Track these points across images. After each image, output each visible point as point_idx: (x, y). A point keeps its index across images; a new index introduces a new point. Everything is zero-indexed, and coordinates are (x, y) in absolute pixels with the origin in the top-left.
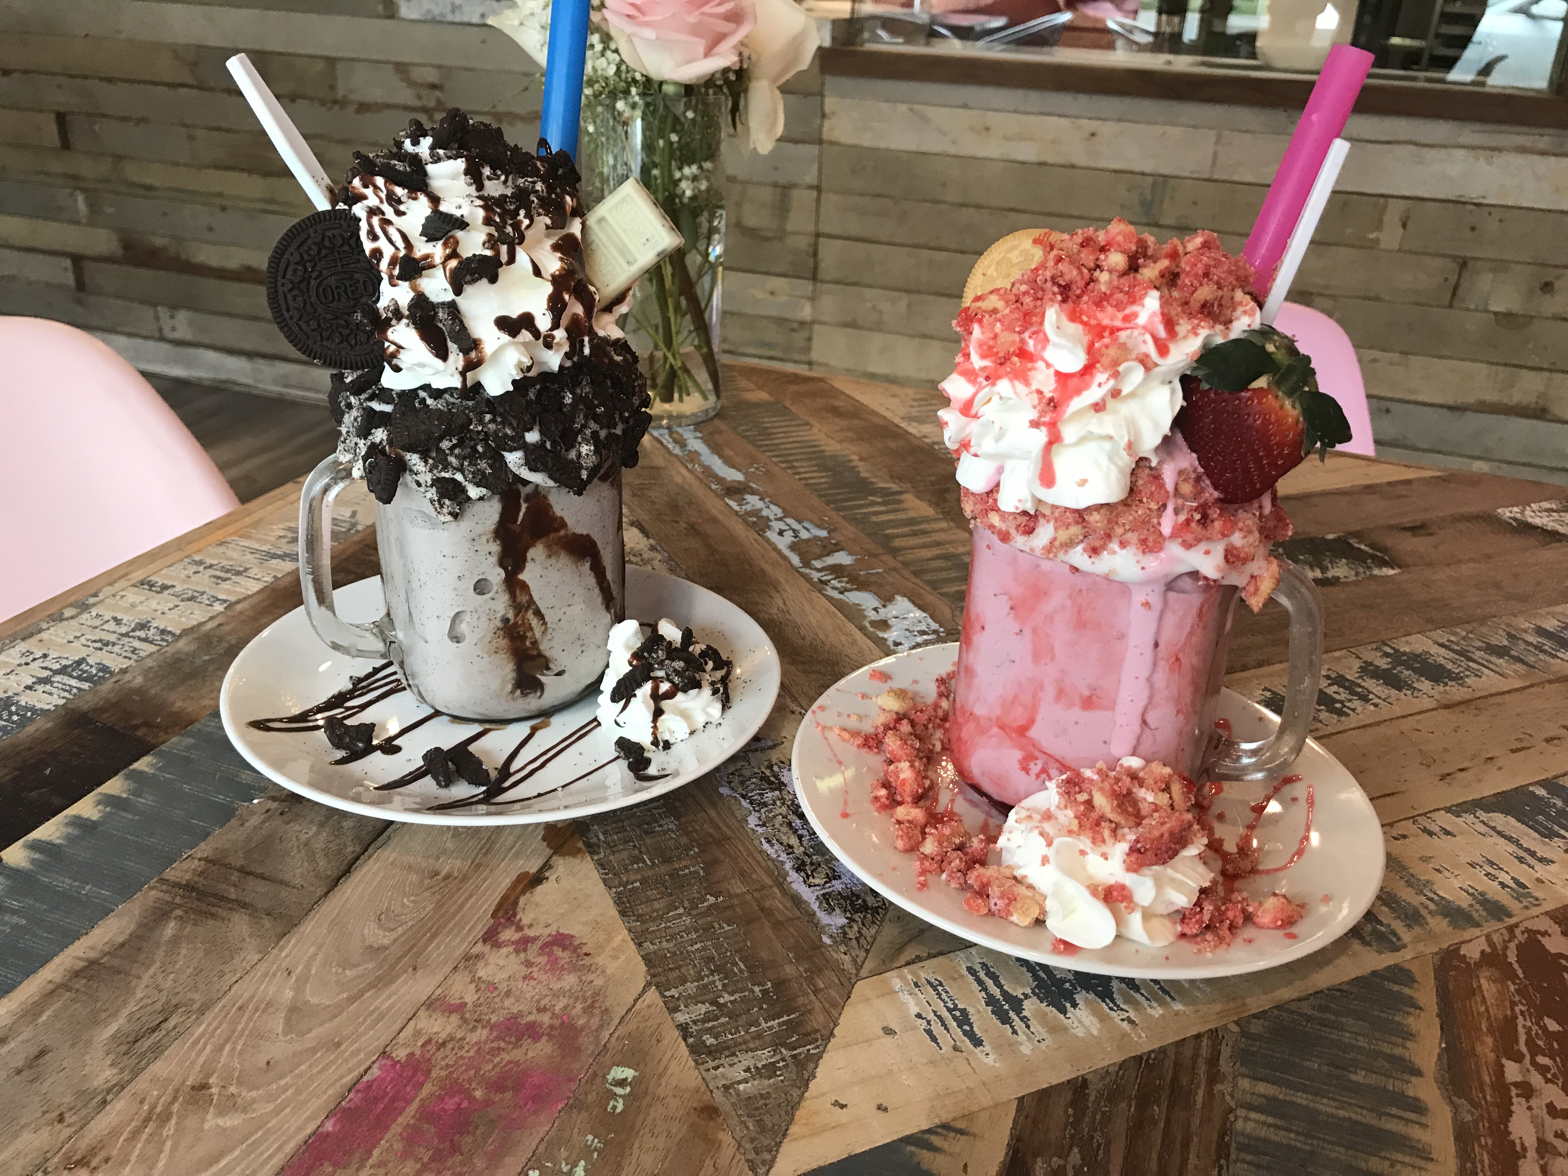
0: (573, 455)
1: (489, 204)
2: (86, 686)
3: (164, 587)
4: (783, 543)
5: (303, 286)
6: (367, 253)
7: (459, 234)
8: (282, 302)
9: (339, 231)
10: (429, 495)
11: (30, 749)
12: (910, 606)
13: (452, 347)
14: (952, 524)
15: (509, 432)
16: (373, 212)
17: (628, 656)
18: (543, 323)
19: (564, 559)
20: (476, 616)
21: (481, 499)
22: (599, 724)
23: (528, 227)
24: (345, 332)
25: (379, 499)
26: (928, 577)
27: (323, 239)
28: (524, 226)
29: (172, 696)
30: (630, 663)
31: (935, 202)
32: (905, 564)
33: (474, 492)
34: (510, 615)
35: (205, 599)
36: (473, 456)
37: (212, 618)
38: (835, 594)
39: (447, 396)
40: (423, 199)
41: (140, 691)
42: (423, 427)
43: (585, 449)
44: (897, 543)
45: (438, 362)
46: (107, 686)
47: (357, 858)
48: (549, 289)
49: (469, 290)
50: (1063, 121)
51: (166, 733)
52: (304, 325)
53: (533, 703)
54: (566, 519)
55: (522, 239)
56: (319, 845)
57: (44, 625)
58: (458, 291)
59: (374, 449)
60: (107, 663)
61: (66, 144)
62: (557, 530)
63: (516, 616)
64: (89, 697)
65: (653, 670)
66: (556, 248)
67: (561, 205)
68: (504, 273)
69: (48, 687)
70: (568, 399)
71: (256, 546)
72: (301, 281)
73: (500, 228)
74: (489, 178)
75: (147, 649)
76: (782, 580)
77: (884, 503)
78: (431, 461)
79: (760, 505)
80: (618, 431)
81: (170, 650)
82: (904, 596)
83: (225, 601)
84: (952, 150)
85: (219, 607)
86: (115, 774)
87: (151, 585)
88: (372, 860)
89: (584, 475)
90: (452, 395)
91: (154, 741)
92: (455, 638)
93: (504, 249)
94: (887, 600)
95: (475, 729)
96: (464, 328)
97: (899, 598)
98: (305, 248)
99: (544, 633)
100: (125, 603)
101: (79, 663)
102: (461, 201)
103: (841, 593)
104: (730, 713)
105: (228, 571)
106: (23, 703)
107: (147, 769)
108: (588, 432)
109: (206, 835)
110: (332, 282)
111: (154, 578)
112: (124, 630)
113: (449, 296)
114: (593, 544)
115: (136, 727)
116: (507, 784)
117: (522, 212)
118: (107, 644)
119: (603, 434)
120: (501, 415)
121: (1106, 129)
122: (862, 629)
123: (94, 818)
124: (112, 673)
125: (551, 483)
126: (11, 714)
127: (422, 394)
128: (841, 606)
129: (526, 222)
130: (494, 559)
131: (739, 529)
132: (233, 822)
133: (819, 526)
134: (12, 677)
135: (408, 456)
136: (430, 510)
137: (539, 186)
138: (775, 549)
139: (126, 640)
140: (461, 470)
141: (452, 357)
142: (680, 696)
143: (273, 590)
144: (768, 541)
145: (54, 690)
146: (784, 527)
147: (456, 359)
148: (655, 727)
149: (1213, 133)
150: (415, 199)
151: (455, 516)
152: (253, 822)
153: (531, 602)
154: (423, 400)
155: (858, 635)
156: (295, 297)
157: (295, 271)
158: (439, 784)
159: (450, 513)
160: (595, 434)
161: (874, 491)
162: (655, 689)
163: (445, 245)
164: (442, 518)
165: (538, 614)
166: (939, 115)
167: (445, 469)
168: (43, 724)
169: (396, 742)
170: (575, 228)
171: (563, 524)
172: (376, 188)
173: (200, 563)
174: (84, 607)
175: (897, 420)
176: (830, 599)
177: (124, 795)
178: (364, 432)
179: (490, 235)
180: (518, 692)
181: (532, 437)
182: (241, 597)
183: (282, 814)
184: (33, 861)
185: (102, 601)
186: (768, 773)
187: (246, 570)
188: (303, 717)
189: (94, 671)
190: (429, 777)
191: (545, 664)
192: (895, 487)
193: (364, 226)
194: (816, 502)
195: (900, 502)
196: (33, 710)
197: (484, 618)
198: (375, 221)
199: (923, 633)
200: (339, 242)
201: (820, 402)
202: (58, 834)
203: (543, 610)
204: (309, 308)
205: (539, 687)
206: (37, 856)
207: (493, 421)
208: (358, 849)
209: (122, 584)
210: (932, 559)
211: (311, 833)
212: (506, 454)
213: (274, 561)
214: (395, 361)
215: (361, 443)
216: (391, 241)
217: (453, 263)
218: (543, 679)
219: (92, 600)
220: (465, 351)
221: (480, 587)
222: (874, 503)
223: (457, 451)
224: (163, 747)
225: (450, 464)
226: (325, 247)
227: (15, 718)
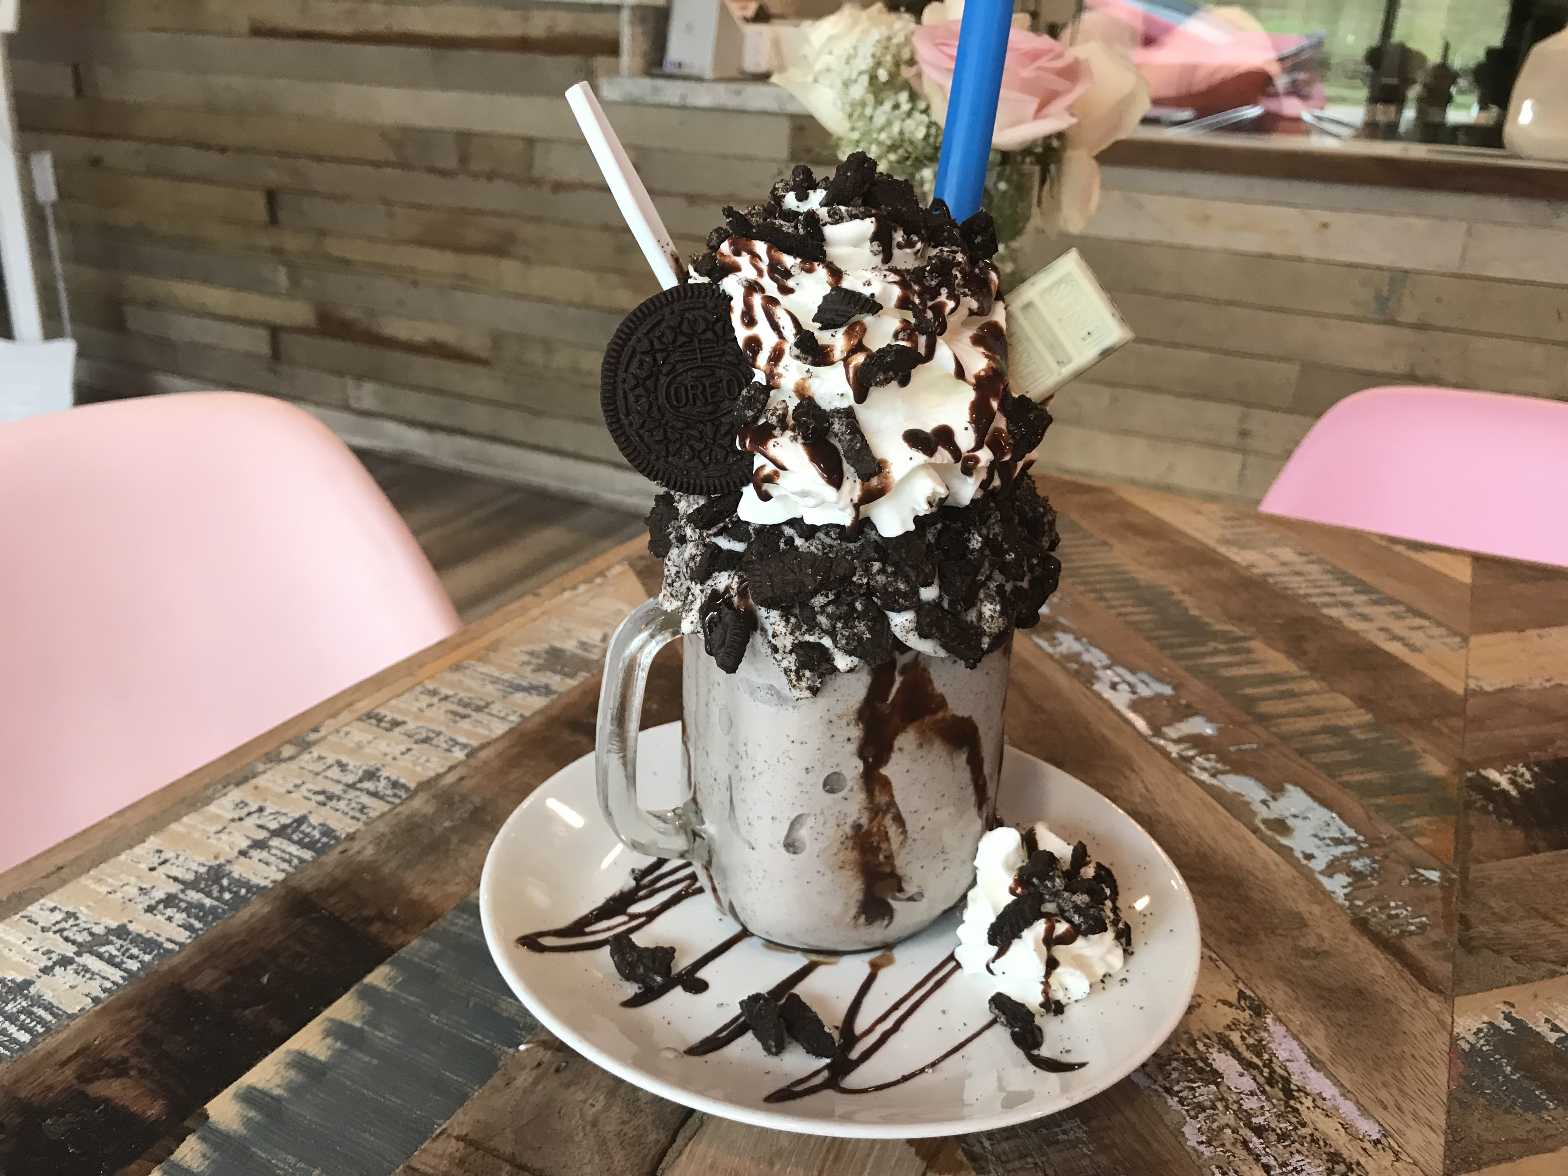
0: (972, 616)
1: (905, 280)
2: (308, 855)
3: (396, 724)
4: (1120, 700)
5: (650, 383)
6: (741, 343)
7: (868, 319)
8: (621, 403)
9: (702, 313)
10: (785, 664)
11: (245, 943)
12: (1308, 801)
13: (848, 470)
14: (1324, 684)
15: (902, 586)
16: (752, 287)
17: (1009, 881)
18: (965, 439)
19: (938, 749)
20: (821, 819)
21: (851, 670)
22: (958, 966)
23: (953, 311)
24: (698, 446)
25: (721, 665)
26: (1318, 758)
27: (681, 324)
28: (948, 310)
29: (409, 877)
30: (1012, 891)
31: (1147, 292)
32: (1285, 739)
33: (842, 661)
34: (864, 821)
35: (441, 741)
36: (849, 617)
37: (451, 769)
38: (1205, 777)
39: (821, 535)
40: (821, 272)
41: (370, 867)
42: (791, 577)
43: (988, 609)
44: (1264, 708)
45: (829, 492)
46: (332, 857)
47: (663, 1154)
48: (970, 395)
49: (875, 394)
50: (1292, 211)
51: (405, 931)
52: (646, 436)
53: (878, 932)
54: (946, 696)
55: (943, 328)
56: (610, 1127)
57: (261, 767)
58: (861, 396)
59: (715, 600)
60: (333, 824)
61: (274, 220)
62: (934, 712)
63: (871, 820)
64: (311, 872)
65: (1043, 901)
66: (977, 341)
67: (986, 282)
68: (920, 374)
69: (264, 855)
70: (976, 542)
71: (497, 674)
72: (648, 378)
73: (919, 313)
74: (900, 246)
75: (377, 807)
76: (1134, 755)
77: (1231, 652)
78: (793, 620)
79: (1077, 647)
80: (1025, 584)
81: (404, 810)
82: (1296, 784)
83: (465, 746)
84: (1167, 239)
85: (459, 755)
86: (346, 990)
87: (380, 720)
88: (684, 1158)
89: (986, 642)
90: (827, 534)
91: (391, 943)
92: (791, 845)
93: (922, 340)
94: (1276, 790)
95: (799, 962)
96: (866, 446)
97: (1289, 787)
98: (657, 333)
99: (902, 844)
100: (350, 743)
101: (301, 821)
102: (869, 275)
103: (1214, 776)
104: (1134, 959)
105: (466, 705)
106: (236, 875)
107: (383, 985)
108: (993, 585)
109: (461, 1099)
110: (688, 379)
111: (382, 711)
112: (350, 779)
113: (849, 401)
114: (974, 729)
115: (369, 921)
116: (854, 1055)
117: (944, 291)
118: (330, 797)
119: (1009, 587)
120: (894, 564)
121: (1339, 220)
122: (1255, 831)
123: (322, 1058)
124: (337, 838)
125: (942, 653)
126: (222, 890)
127: (788, 531)
128: (1218, 795)
129: (951, 304)
130: (853, 747)
131: (1062, 680)
132: (497, 1080)
133: (1160, 680)
134: (224, 836)
135: (762, 612)
136: (781, 683)
137: (960, 258)
138: (1112, 708)
139: (352, 794)
140: (832, 633)
141: (847, 485)
142: (1080, 943)
143: (522, 735)
144: (1099, 696)
145: (272, 859)
146: (1117, 679)
147: (852, 488)
148: (1046, 984)
149: (1464, 225)
150: (810, 271)
151: (814, 691)
152: (523, 1079)
153: (892, 804)
154: (790, 541)
155: (1253, 839)
156: (638, 398)
157: (641, 362)
158: (767, 1049)
159: (810, 688)
160: (1000, 587)
161: (1214, 636)
162: (1050, 930)
163: (849, 334)
164: (796, 693)
165: (899, 820)
166: (1156, 203)
167: (810, 631)
168: (258, 908)
169: (702, 974)
170: (999, 315)
171: (942, 703)
172: (754, 256)
173: (434, 693)
174: (305, 746)
175: (1212, 543)
176: (1201, 784)
177: (358, 1024)
178: (702, 574)
179: (905, 322)
180: (862, 919)
181: (929, 594)
182: (484, 741)
183: (558, 1070)
184: (248, 1122)
185: (324, 738)
186: (1191, 1052)
187: (487, 705)
188: (578, 927)
189: (317, 834)
190: (750, 1035)
191: (896, 883)
192: (1238, 631)
193: (738, 306)
194: (1149, 647)
195: (1248, 651)
196: (247, 885)
197: (832, 822)
198: (757, 300)
199: (1337, 842)
200: (702, 326)
201: (1114, 517)
202: (277, 1080)
203: (904, 815)
204: (655, 413)
205: (887, 913)
206: (252, 1114)
207: (882, 571)
208: (663, 1138)
209: (345, 716)
210: (1313, 733)
211: (599, 1106)
212: (891, 615)
213: (519, 695)
214: (766, 487)
215: (696, 588)
216: (775, 326)
217: (859, 359)
218: (894, 904)
219: (313, 737)
220: (865, 477)
221: (832, 784)
222: (1216, 652)
223: (830, 609)
224: (402, 953)
225: (819, 625)
226: (683, 333)
227: (227, 896)
